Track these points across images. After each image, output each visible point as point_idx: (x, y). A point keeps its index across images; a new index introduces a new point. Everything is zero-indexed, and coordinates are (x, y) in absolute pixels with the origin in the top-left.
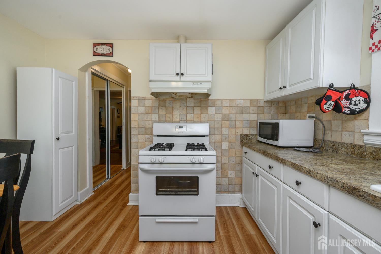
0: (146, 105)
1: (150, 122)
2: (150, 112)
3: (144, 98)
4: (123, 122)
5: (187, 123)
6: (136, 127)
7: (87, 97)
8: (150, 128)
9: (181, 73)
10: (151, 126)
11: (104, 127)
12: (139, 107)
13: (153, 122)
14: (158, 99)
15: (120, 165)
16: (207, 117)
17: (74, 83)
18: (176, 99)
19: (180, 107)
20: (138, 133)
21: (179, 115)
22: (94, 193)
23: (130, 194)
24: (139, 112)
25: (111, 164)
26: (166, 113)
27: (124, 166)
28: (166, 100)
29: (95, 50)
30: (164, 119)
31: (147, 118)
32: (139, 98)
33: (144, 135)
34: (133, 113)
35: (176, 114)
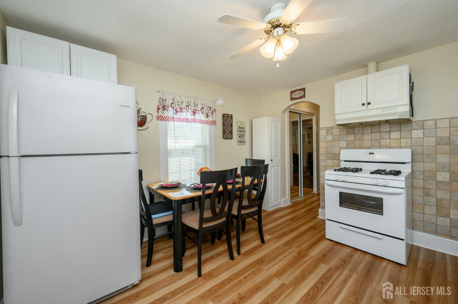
0: (334, 134)
1: (338, 149)
2: (338, 139)
3: (332, 128)
4: (314, 148)
5: (380, 148)
6: (325, 153)
7: (286, 131)
8: (337, 154)
9: (368, 102)
10: (338, 152)
11: (297, 153)
12: (327, 136)
13: (341, 148)
14: (346, 127)
15: (311, 189)
16: (410, 142)
17: (279, 123)
18: (367, 125)
19: (371, 133)
20: (327, 158)
21: (370, 141)
22: (291, 204)
23: (320, 209)
24: (328, 140)
25: (303, 187)
26: (355, 140)
27: (315, 190)
28: (354, 128)
29: (292, 96)
30: (352, 146)
31: (335, 145)
32: (327, 128)
33: (332, 160)
34: (322, 142)
35: (367, 140)
